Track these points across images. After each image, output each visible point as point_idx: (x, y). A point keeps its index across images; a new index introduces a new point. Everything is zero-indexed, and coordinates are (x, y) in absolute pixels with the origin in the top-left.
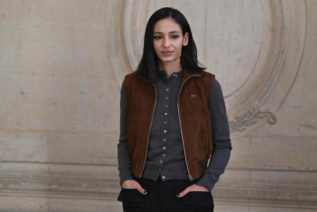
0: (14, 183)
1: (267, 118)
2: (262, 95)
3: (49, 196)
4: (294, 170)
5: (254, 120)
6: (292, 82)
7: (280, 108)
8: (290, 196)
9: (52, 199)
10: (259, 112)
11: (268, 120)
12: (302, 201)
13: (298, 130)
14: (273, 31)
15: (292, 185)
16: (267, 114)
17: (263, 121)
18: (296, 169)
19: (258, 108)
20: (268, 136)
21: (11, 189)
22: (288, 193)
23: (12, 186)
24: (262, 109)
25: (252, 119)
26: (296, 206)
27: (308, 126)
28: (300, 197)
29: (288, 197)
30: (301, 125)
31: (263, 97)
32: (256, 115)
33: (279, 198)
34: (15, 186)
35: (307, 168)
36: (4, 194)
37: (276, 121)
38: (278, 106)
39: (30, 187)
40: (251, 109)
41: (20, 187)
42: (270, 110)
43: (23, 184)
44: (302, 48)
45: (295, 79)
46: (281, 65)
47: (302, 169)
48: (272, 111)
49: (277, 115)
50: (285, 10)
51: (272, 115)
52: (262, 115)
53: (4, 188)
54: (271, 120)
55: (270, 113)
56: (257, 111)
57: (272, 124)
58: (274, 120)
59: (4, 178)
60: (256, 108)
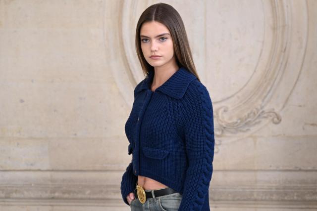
0: (16, 191)
1: (271, 118)
2: (265, 94)
3: (52, 204)
4: (300, 170)
5: (257, 121)
6: (295, 80)
7: (284, 107)
8: (297, 196)
9: (55, 207)
10: (263, 112)
11: (273, 120)
12: (310, 201)
13: (304, 129)
14: (274, 29)
15: (299, 185)
16: (271, 114)
17: (267, 121)
18: (302, 168)
19: (262, 108)
20: (273, 136)
21: (13, 198)
22: (296, 194)
23: (14, 195)
24: (266, 109)
25: (256, 119)
26: (303, 206)
27: (313, 125)
28: (308, 197)
29: (295, 198)
30: (306, 124)
31: (265, 97)
32: (259, 115)
33: (286, 198)
34: (18, 195)
35: (314, 168)
36: (7, 203)
37: (280, 120)
38: (281, 105)
39: (32, 196)
40: (255, 110)
41: (22, 196)
42: (274, 109)
43: (25, 193)
44: (304, 45)
45: (299, 77)
46: (284, 63)
47: (309, 168)
48: (277, 110)
49: (281, 114)
50: (285, 8)
51: (276, 114)
52: (265, 115)
53: (6, 198)
54: (276, 119)
55: (274, 113)
56: (261, 111)
57: (276, 123)
58: (278, 118)
59: (6, 187)
60: (259, 107)
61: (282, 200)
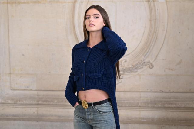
0: (19, 100)
1: (148, 65)
2: (145, 53)
3: (38, 107)
4: (163, 92)
5: (142, 67)
6: (161, 46)
7: (155, 60)
8: (161, 105)
9: (39, 109)
10: (144, 62)
11: (149, 66)
12: (167, 107)
13: (165, 71)
14: (151, 20)
15: (162, 99)
16: (148, 63)
17: (146, 67)
18: (164, 91)
19: (144, 60)
20: (149, 75)
21: (18, 104)
22: (160, 104)
23: (19, 102)
24: (146, 61)
25: (141, 66)
26: (164, 110)
27: (169, 69)
28: (166, 106)
29: (160, 106)
30: (166, 69)
31: (146, 54)
32: (142, 64)
33: (155, 106)
34: (21, 102)
35: (169, 91)
36: (15, 106)
37: (153, 67)
38: (154, 59)
39: (28, 103)
40: (140, 61)
41: (23, 103)
42: (150, 61)
43: (24, 101)
44: (166, 29)
45: (163, 45)
46: (155, 38)
47: (167, 91)
48: (151, 62)
49: (154, 64)
50: (156, 10)
51: (151, 64)
52: (146, 64)
53: (15, 104)
54: (151, 66)
55: (150, 63)
56: (143, 62)
57: (151, 68)
58: (152, 66)
59: (14, 98)
60: (142, 60)
61: (153, 107)
